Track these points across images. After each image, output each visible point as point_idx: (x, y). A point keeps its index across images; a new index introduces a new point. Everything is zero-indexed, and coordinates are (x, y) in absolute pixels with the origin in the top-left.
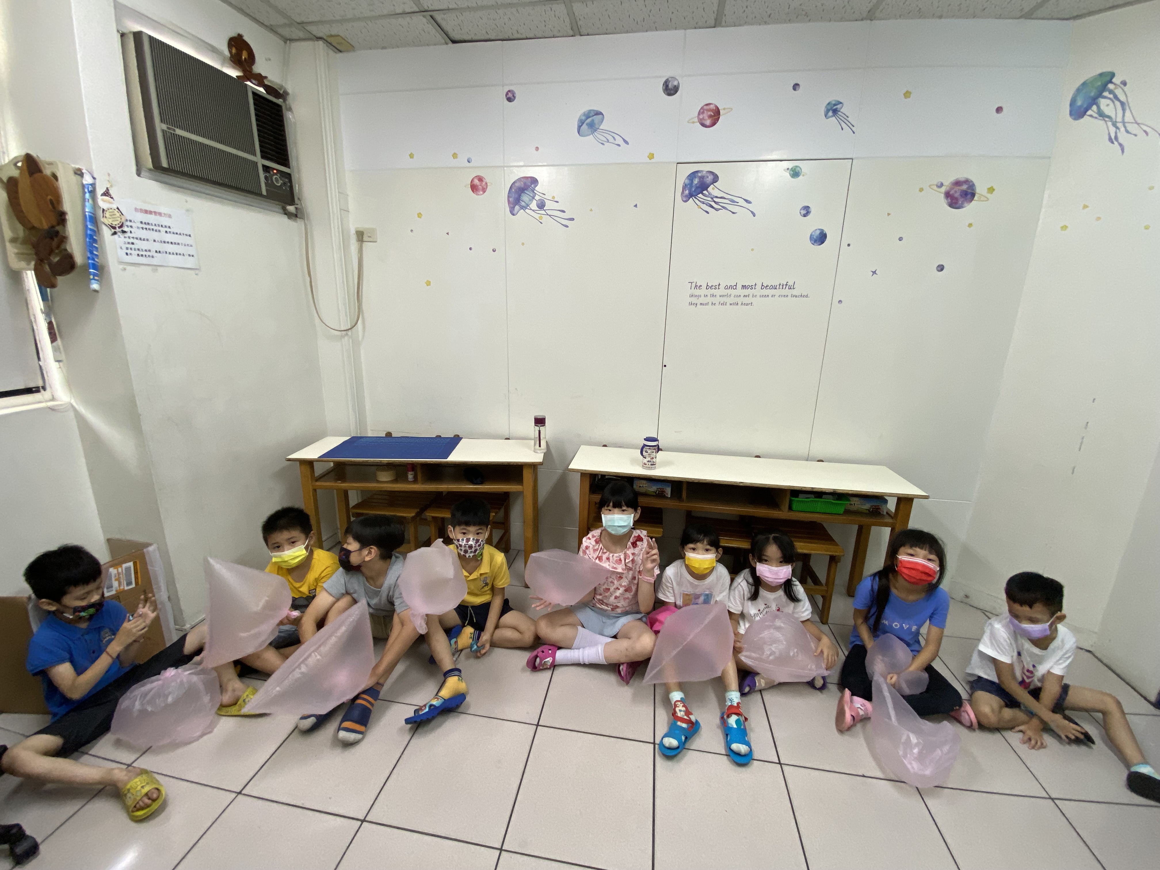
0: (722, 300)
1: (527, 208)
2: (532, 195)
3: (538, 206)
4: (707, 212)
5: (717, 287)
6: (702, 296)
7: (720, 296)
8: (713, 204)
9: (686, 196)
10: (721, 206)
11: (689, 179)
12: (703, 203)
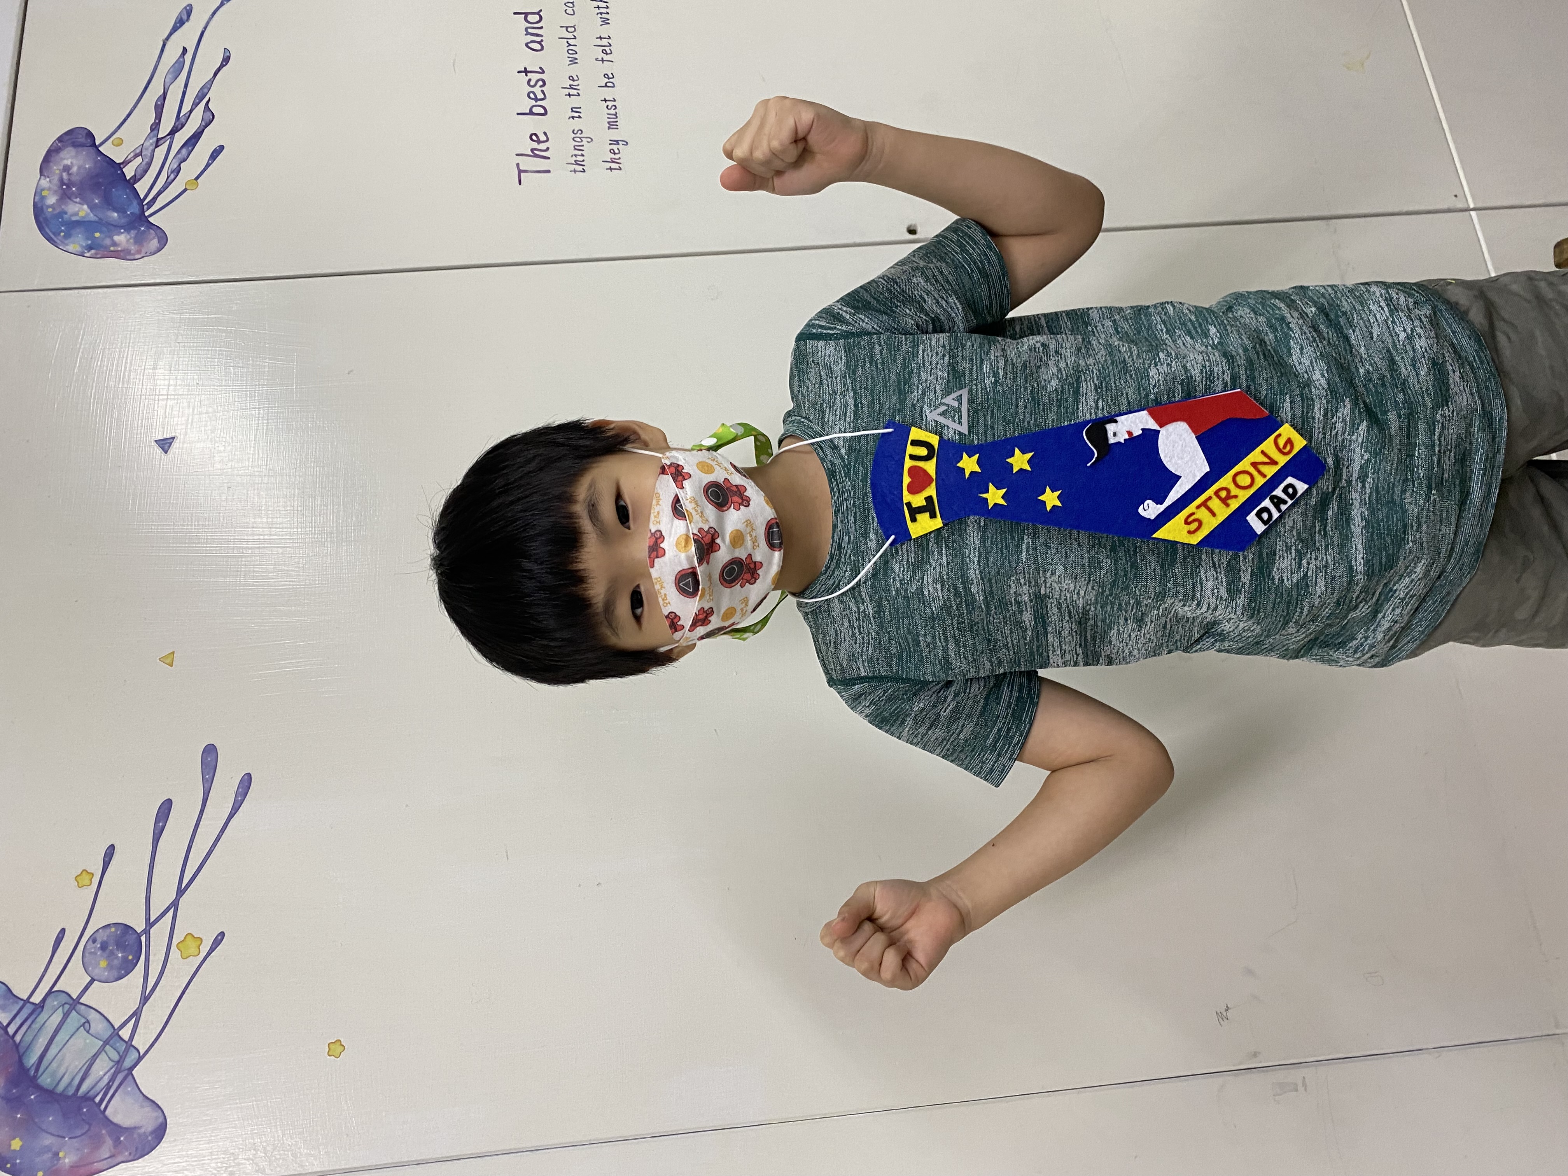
0: (587, 51)
1: (129, 1044)
2: (57, 1017)
3: (127, 968)
4: (216, 153)
5: (534, 77)
6: (577, 124)
7: (574, 61)
8: (181, 137)
9: (139, 240)
10: (195, 105)
11: (68, 236)
12: (178, 171)
